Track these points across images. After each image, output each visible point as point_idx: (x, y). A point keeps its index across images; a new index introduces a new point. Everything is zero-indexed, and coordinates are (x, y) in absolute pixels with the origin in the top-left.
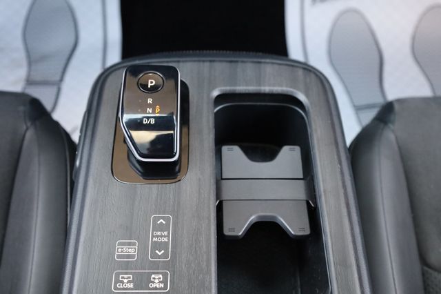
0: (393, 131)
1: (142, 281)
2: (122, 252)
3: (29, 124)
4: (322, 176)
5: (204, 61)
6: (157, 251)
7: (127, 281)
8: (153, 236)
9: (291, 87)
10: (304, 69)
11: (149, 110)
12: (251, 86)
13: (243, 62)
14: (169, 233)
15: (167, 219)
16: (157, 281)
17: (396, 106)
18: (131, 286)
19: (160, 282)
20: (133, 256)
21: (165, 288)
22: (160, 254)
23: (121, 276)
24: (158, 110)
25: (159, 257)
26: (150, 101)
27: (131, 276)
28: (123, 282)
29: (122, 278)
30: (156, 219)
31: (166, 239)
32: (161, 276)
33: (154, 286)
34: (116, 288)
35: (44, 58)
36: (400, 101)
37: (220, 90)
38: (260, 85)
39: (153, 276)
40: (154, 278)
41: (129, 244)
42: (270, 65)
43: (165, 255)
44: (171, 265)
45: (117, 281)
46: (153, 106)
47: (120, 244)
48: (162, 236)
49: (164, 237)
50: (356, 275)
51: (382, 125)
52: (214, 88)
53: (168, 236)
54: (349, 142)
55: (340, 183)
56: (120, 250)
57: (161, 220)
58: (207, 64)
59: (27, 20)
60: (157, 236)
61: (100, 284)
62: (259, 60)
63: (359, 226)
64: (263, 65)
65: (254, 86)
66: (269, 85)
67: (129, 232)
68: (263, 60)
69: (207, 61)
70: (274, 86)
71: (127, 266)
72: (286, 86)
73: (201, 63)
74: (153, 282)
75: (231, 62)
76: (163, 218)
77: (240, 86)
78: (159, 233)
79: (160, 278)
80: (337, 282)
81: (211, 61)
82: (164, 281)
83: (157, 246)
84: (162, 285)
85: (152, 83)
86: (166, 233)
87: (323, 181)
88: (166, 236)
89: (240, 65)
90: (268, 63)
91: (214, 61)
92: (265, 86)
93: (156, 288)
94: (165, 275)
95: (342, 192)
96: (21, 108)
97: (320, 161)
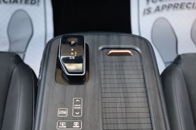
0: (180, 67)
1: (70, 125)
2: (61, 113)
3: (15, 65)
4: (148, 82)
5: (95, 35)
6: (76, 113)
7: (63, 125)
8: (74, 107)
9: (133, 45)
10: (139, 38)
11: (72, 54)
12: (116, 45)
13: (112, 35)
14: (81, 105)
15: (80, 100)
16: (76, 125)
17: (182, 57)
18: (65, 127)
19: (77, 125)
20: (65, 115)
21: (80, 127)
22: (77, 114)
23: (60, 123)
24: (76, 53)
25: (77, 115)
26: (72, 50)
27: (65, 123)
28: (61, 125)
29: (61, 123)
30: (75, 100)
31: (80, 108)
32: (78, 123)
33: (75, 127)
34: (58, 128)
35: (17, 41)
36: (184, 55)
37: (103, 47)
38: (120, 45)
39: (75, 123)
40: (75, 124)
41: (64, 110)
42: (124, 36)
43: (80, 114)
44: (82, 119)
45: (59, 125)
46: (74, 52)
47: (60, 110)
48: (78, 107)
49: (79, 107)
50: (163, 123)
51: (176, 65)
52: (100, 46)
53: (81, 107)
54: (160, 73)
55: (156, 85)
56: (60, 112)
57: (78, 100)
58: (96, 36)
59: (9, 24)
60: (76, 107)
61: (51, 126)
62: (119, 34)
63: (165, 103)
64: (121, 36)
65: (117, 45)
66: (124, 45)
67: (64, 105)
68: (121, 34)
69: (96, 35)
70: (126, 45)
71: (63, 119)
72: (132, 45)
73: (94, 36)
74: (75, 125)
75: (107, 35)
76: (78, 99)
77: (111, 45)
78: (77, 105)
79: (77, 124)
80: (155, 125)
81: (98, 35)
82: (80, 125)
83: (76, 110)
84: (79, 127)
85: (73, 42)
86: (80, 105)
87: (148, 84)
88: (80, 107)
89: (111, 36)
90: (123, 35)
91: (99, 35)
92: (122, 45)
93: (76, 128)
94: (80, 123)
95: (157, 88)
96: (12, 59)
97: (147, 76)
